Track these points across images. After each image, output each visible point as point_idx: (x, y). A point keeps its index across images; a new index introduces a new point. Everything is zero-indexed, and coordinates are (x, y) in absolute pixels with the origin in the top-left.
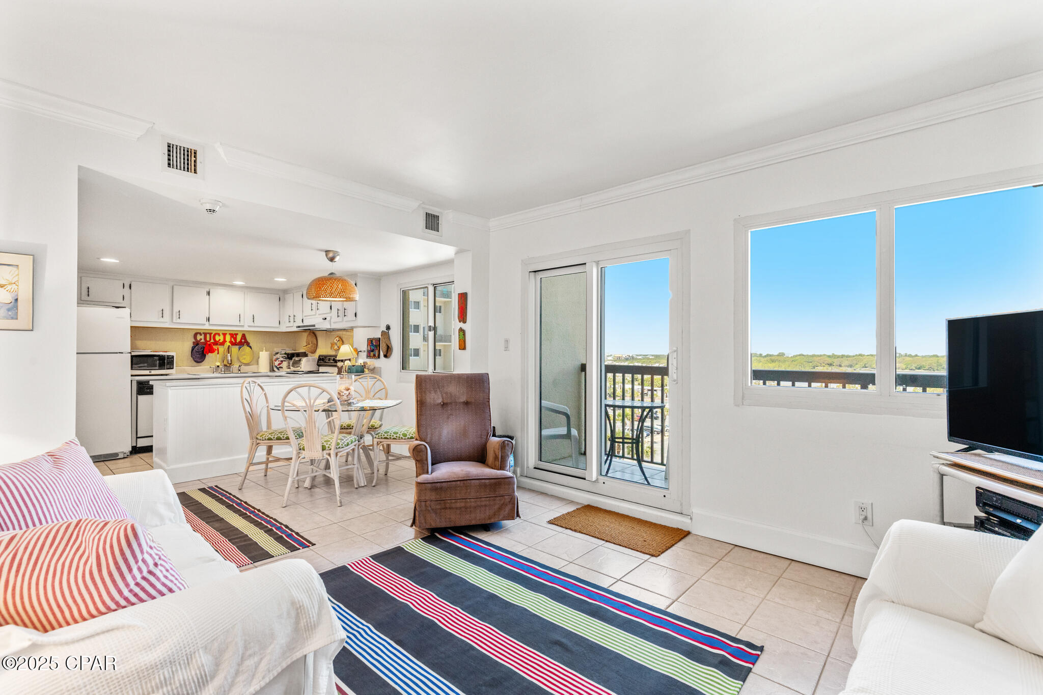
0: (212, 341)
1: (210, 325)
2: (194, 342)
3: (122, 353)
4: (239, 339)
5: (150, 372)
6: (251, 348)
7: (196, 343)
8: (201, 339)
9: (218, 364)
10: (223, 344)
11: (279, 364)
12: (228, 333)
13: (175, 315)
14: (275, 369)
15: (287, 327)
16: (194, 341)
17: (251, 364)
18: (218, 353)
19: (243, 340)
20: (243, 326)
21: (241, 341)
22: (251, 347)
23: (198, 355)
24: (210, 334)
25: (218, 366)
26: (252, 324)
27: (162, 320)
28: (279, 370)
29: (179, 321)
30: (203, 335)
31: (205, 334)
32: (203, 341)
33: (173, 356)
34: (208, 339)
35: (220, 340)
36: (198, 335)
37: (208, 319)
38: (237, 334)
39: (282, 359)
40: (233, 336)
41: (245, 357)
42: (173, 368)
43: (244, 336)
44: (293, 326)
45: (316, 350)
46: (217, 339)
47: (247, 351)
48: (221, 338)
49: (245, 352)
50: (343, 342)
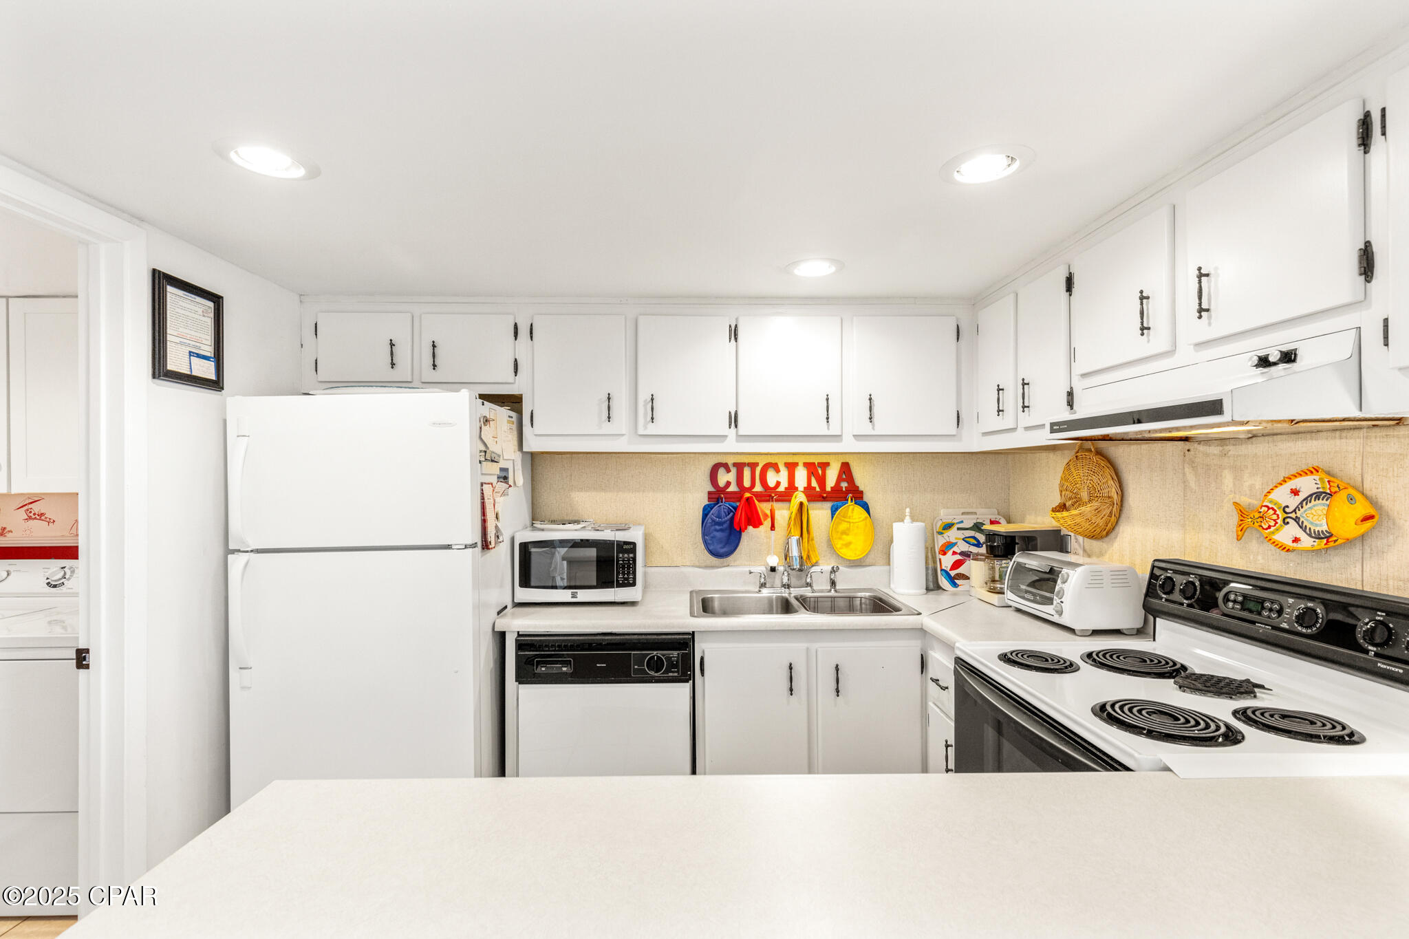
0: (758, 488)
1: (741, 438)
2: (710, 493)
3: (448, 547)
4: (831, 481)
5: (574, 596)
6: (867, 510)
7: (717, 495)
8: (728, 484)
9: (773, 561)
10: (786, 497)
11: (957, 565)
12: (801, 460)
13: (643, 410)
14: (944, 582)
15: (985, 434)
16: (712, 489)
17: (868, 561)
18: (773, 527)
19: (844, 485)
20: (837, 438)
21: (836, 488)
22: (866, 507)
23: (718, 534)
24: (753, 466)
25: (773, 569)
26: (867, 429)
27: (608, 428)
28: (955, 585)
29: (652, 429)
30: (734, 471)
31: (740, 467)
32: (733, 488)
33: (634, 544)
34: (747, 483)
35: (778, 484)
36: (721, 471)
37: (734, 420)
38: (828, 464)
39: (963, 547)
40: (816, 469)
41: (847, 538)
42: (634, 584)
43: (846, 469)
44: (1014, 430)
45: (1117, 528)
46: (771, 483)
47: (857, 520)
48: (783, 478)
49: (850, 522)
50: (1372, 511)
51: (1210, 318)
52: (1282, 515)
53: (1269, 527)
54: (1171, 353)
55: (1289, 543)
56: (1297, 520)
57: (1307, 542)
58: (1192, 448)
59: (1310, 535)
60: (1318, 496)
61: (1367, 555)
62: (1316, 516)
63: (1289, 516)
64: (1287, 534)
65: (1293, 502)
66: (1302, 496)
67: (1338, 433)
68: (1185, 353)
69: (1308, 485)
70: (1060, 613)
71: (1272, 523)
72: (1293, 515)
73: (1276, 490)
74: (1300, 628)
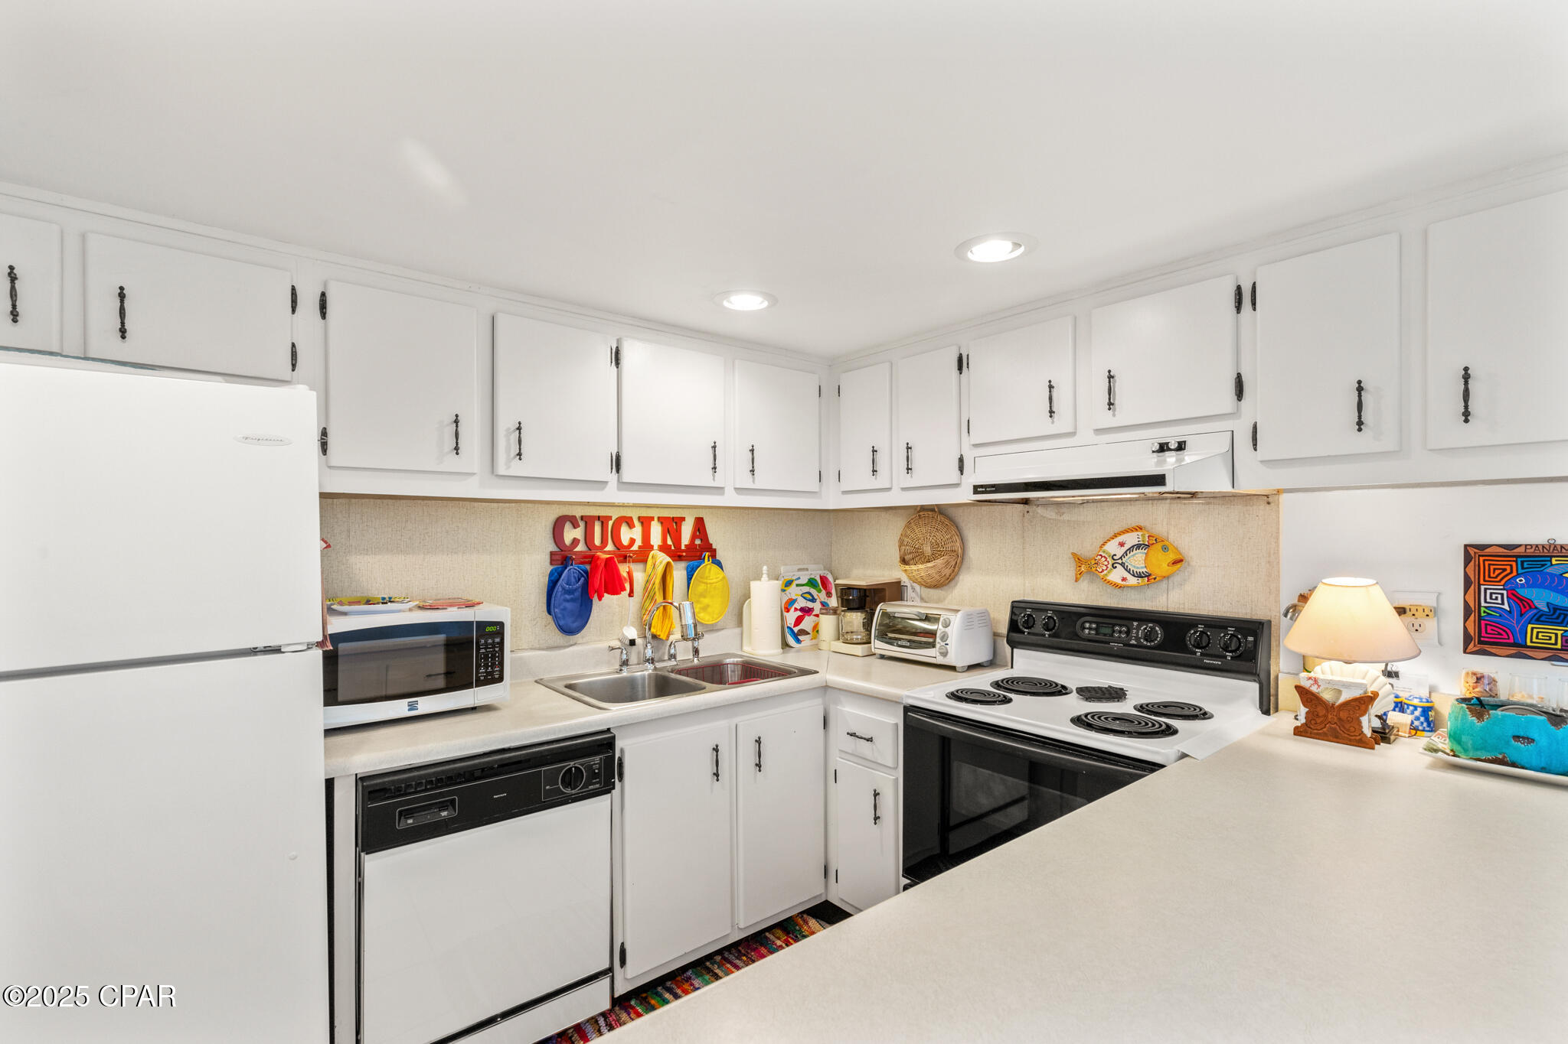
0: (610, 547)
1: (623, 485)
2: (552, 554)
4: (685, 540)
5: (412, 707)
6: (722, 568)
7: (562, 558)
8: (575, 542)
9: (632, 633)
10: (642, 556)
11: (799, 621)
12: (655, 513)
13: (505, 444)
14: (791, 640)
15: (845, 492)
16: (554, 548)
18: (631, 594)
19: (698, 542)
20: (719, 490)
21: (691, 546)
22: (719, 564)
23: (568, 605)
24: (603, 520)
25: (632, 643)
26: (748, 483)
27: (452, 463)
28: (798, 641)
29: (518, 468)
30: (582, 524)
31: (589, 521)
32: (581, 547)
33: (501, 625)
34: (597, 542)
35: (632, 541)
36: (568, 526)
37: (617, 463)
38: (683, 519)
39: (802, 603)
40: (672, 525)
41: (706, 601)
42: (503, 680)
43: (700, 525)
44: (889, 489)
45: (957, 578)
46: (625, 541)
47: (715, 580)
48: (637, 533)
49: (707, 584)
50: (1178, 557)
51: (1114, 410)
52: (1111, 562)
53: (1103, 570)
54: (1073, 434)
55: (1119, 581)
56: (1122, 564)
57: (1132, 581)
58: (1030, 510)
59: (1134, 575)
60: (1138, 546)
61: (1170, 588)
62: (1137, 561)
63: (1117, 562)
64: (1116, 575)
65: (1120, 552)
66: (1127, 547)
67: (1150, 502)
68: (1085, 435)
69: (1131, 539)
70: (945, 654)
71: (1105, 568)
72: (1120, 561)
73: (1109, 543)
74: (1145, 643)
